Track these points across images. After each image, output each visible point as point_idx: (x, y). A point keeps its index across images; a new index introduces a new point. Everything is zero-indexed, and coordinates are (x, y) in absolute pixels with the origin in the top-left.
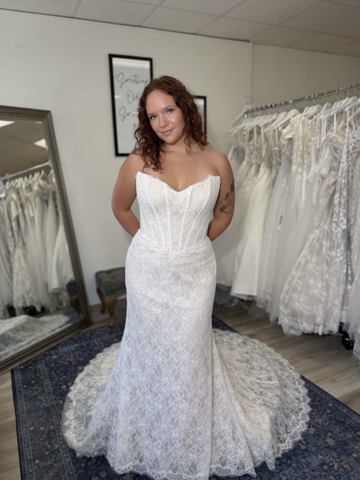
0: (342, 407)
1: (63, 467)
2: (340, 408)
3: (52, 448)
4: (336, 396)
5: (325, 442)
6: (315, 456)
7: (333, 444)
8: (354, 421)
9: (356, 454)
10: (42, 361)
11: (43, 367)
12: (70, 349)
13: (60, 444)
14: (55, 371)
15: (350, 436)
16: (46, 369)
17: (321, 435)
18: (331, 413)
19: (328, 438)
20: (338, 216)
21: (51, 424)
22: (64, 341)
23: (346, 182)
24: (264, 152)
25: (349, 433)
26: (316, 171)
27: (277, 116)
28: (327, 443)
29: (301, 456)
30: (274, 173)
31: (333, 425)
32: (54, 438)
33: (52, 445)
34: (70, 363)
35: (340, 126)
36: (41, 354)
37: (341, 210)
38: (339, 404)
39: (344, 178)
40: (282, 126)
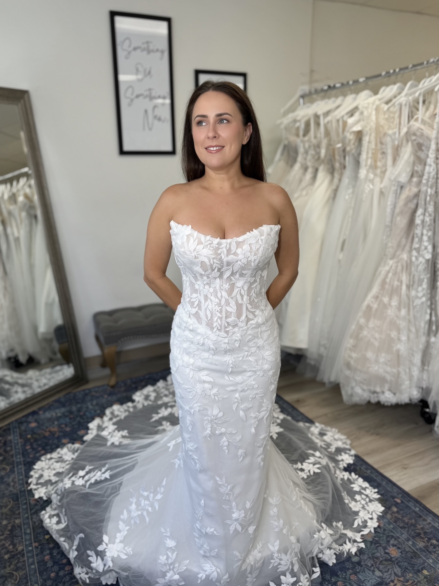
0: (413, 504)
1: (26, 578)
2: (411, 504)
3: (15, 551)
4: (407, 488)
5: (386, 553)
6: (371, 573)
7: (396, 555)
8: (430, 523)
9: (428, 571)
10: (15, 430)
11: (16, 438)
12: (54, 414)
13: (26, 545)
14: (31, 444)
15: (421, 545)
16: (20, 440)
17: (381, 542)
18: (398, 512)
19: (391, 546)
20: (421, 240)
21: (17, 516)
22: (47, 404)
23: (433, 192)
24: (323, 152)
25: (420, 541)
26: (393, 178)
27: (343, 101)
28: (388, 554)
29: (351, 571)
30: (336, 181)
31: (400, 529)
32: (19, 536)
33: (14, 545)
34: (52, 434)
35: (428, 114)
36: (16, 421)
37: (425, 232)
38: (409, 499)
39: (431, 188)
40: (349, 114)
